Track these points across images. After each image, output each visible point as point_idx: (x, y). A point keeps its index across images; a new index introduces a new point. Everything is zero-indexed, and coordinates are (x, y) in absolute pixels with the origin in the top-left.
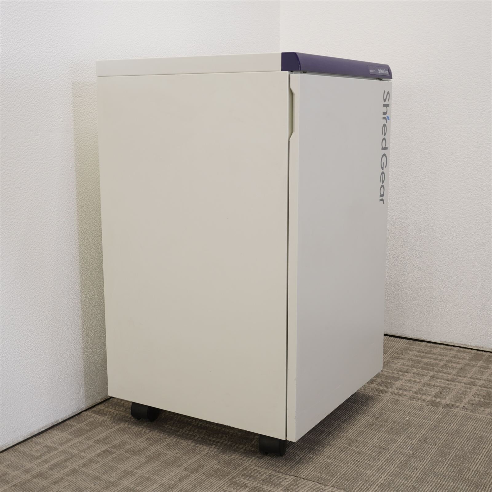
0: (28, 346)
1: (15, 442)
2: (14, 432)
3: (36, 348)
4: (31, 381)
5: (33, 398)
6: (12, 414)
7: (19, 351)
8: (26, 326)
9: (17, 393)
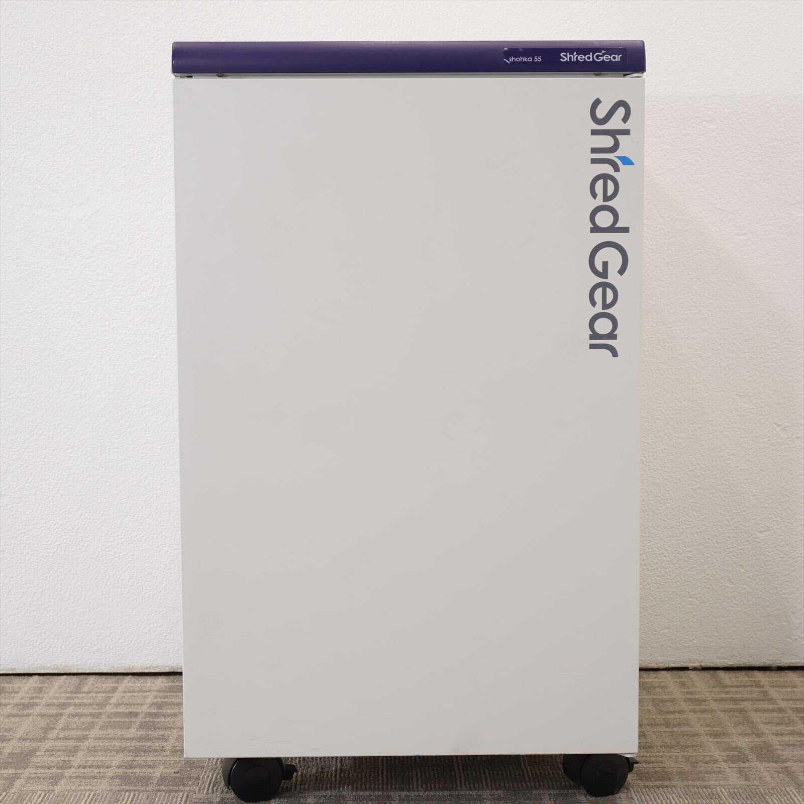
0: (127, 529)
1: (94, 668)
2: (94, 653)
3: (143, 536)
4: (131, 586)
5: (134, 614)
6: (91, 625)
7: (109, 533)
8: (125, 498)
9: (102, 595)
